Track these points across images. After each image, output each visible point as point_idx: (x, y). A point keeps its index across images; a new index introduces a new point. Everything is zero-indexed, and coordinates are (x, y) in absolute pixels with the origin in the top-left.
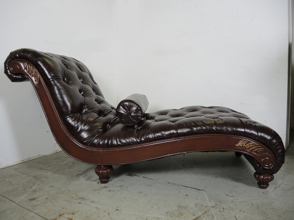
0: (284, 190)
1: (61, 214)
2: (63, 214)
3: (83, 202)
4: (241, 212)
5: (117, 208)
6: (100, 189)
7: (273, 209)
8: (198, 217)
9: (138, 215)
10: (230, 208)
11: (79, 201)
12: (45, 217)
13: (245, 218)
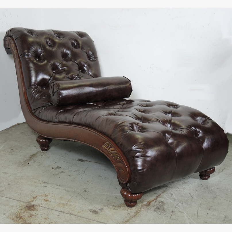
0: (227, 174)
1: (35, 197)
2: (37, 197)
3: (48, 186)
4: (194, 191)
5: (85, 190)
6: (58, 174)
7: (220, 189)
8: (160, 195)
9: (107, 195)
10: (184, 188)
11: (45, 185)
12: (19, 200)
13: (198, 195)
